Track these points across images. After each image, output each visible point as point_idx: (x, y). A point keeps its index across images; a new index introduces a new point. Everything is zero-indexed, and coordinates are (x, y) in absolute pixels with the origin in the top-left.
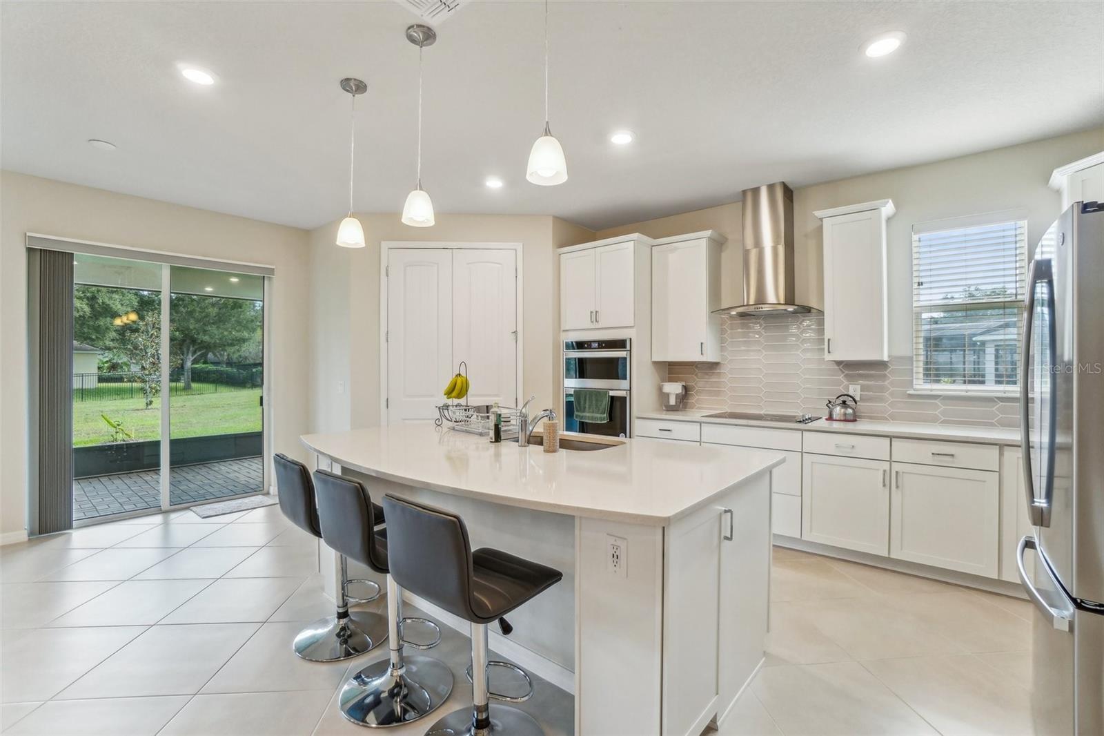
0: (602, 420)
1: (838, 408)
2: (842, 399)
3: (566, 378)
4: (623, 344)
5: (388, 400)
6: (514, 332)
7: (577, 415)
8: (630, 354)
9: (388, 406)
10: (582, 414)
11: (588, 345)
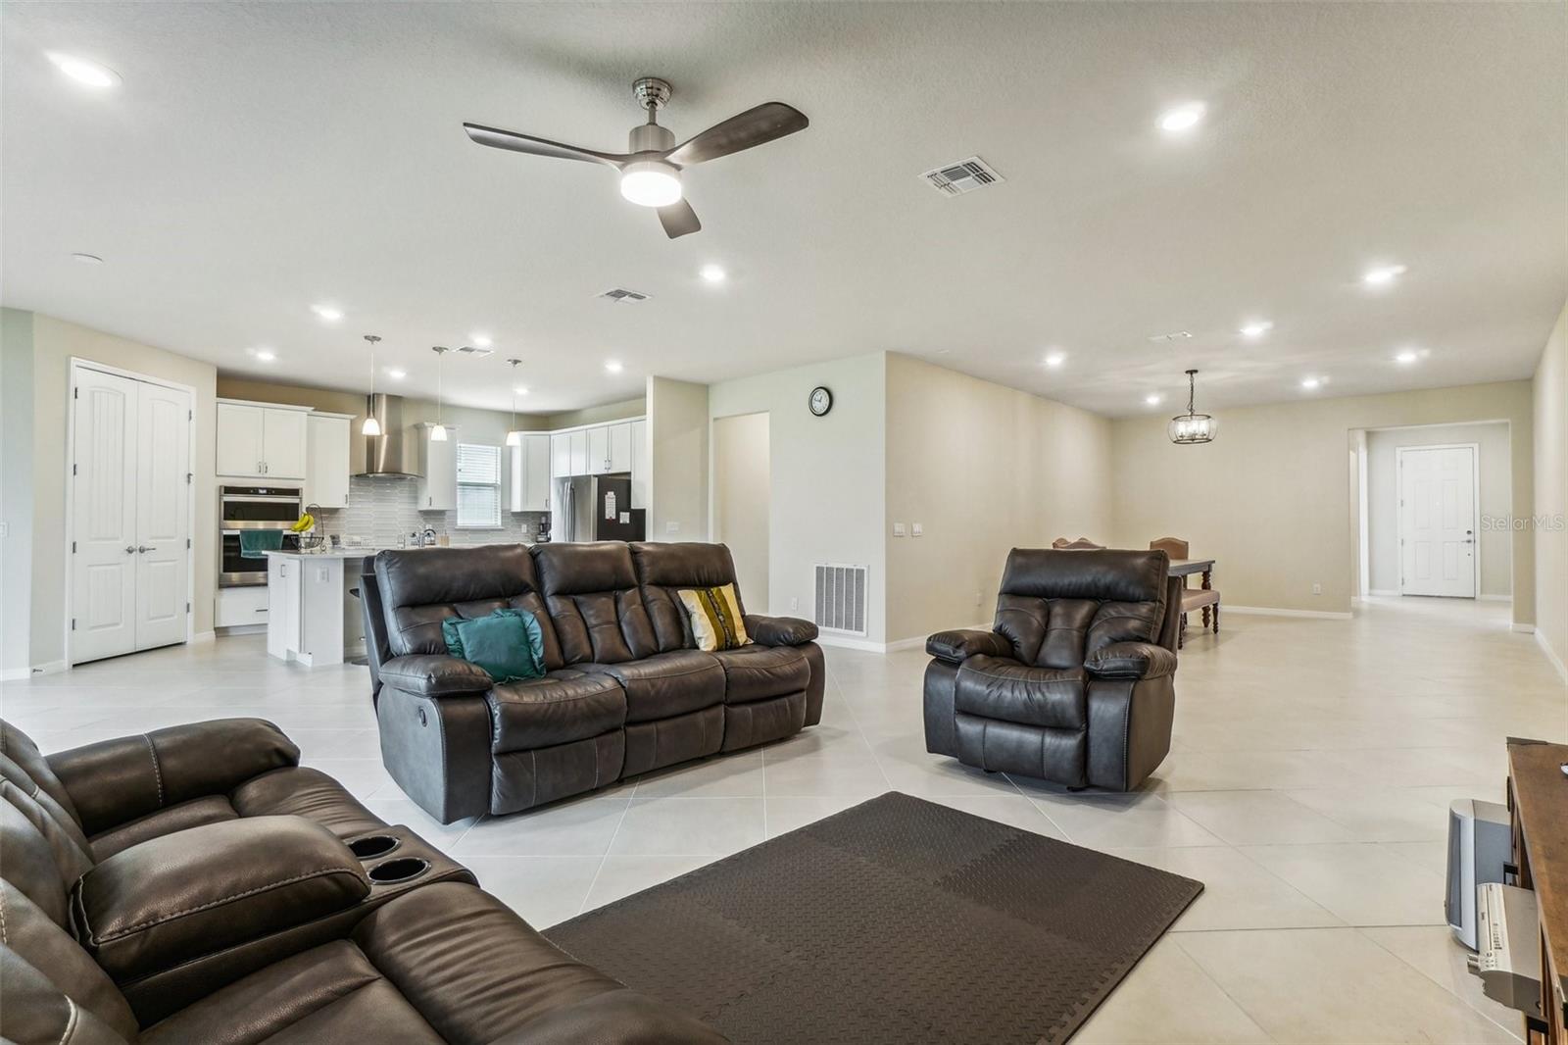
3: (226, 519)
4: (295, 492)
5: (74, 544)
6: (189, 475)
7: (245, 553)
8: (301, 501)
9: (74, 551)
10: (251, 552)
11: (255, 491)
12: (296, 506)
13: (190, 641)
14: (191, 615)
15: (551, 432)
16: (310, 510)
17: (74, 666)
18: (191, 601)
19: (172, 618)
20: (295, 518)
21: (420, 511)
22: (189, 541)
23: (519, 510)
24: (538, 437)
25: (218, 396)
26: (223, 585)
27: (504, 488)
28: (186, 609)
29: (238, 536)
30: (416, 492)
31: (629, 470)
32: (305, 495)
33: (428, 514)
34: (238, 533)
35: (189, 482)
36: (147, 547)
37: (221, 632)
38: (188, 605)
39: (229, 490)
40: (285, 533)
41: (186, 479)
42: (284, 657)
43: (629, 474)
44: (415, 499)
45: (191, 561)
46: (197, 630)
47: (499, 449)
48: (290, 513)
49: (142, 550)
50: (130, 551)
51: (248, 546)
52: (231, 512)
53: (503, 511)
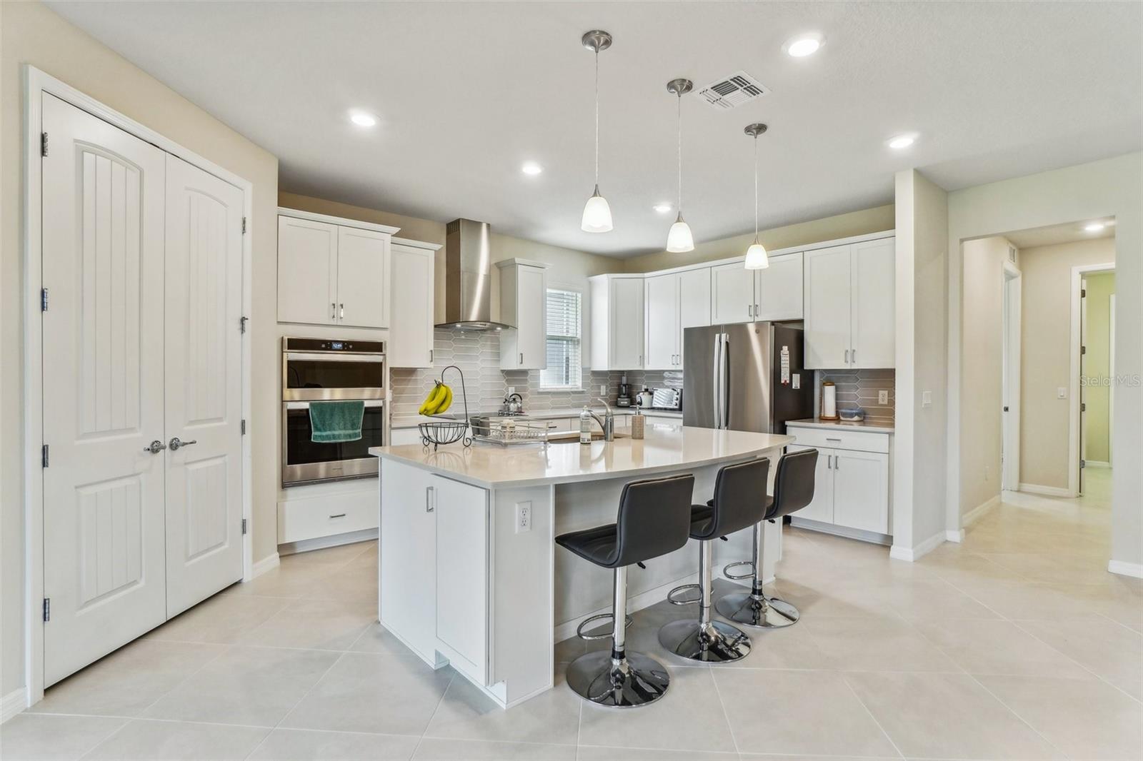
0: (356, 437)
1: (512, 404)
2: (513, 397)
3: (289, 387)
4: (377, 347)
5: (45, 450)
6: (243, 320)
7: (317, 436)
8: (385, 359)
9: (45, 464)
10: (324, 434)
11: (326, 345)
12: (378, 366)
13: (247, 578)
14: (248, 537)
15: (646, 275)
16: (395, 372)
17: (47, 691)
18: (247, 515)
19: (223, 548)
20: (377, 382)
21: (503, 371)
22: (243, 423)
23: (605, 368)
24: (628, 280)
25: (280, 204)
26: (287, 483)
27: (585, 342)
28: (240, 529)
29: (307, 410)
30: (498, 347)
31: (799, 317)
32: (388, 350)
33: (511, 375)
34: (306, 405)
35: (243, 330)
36: (182, 441)
37: (286, 551)
38: (244, 522)
39: (295, 344)
40: (367, 404)
41: (239, 326)
42: (432, 663)
43: (801, 321)
44: (498, 356)
45: (247, 451)
46: (256, 557)
47: (579, 295)
48: (370, 376)
49: (174, 446)
50: (155, 448)
51: (319, 426)
52: (299, 375)
53: (583, 370)
